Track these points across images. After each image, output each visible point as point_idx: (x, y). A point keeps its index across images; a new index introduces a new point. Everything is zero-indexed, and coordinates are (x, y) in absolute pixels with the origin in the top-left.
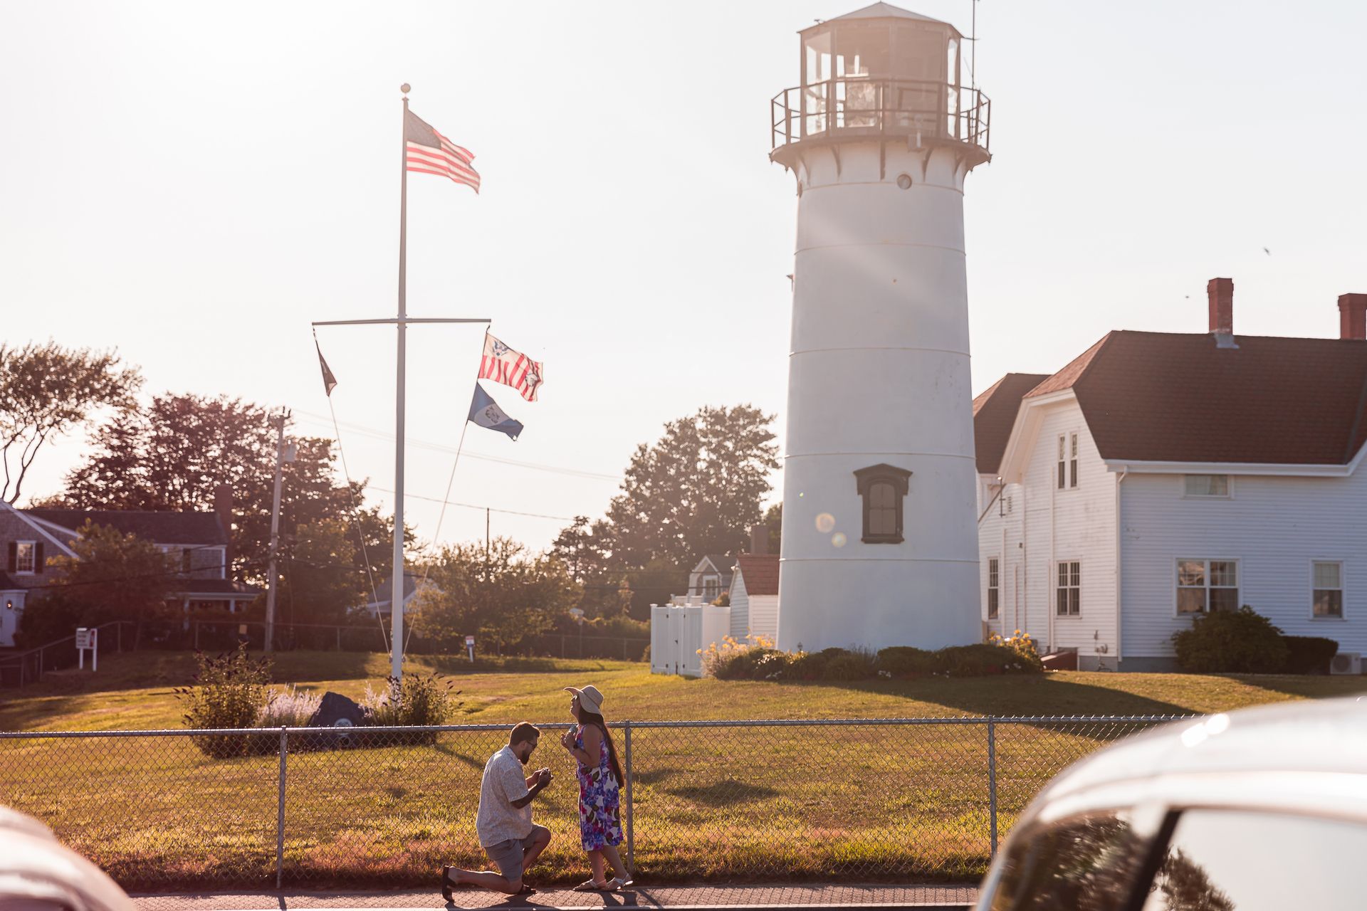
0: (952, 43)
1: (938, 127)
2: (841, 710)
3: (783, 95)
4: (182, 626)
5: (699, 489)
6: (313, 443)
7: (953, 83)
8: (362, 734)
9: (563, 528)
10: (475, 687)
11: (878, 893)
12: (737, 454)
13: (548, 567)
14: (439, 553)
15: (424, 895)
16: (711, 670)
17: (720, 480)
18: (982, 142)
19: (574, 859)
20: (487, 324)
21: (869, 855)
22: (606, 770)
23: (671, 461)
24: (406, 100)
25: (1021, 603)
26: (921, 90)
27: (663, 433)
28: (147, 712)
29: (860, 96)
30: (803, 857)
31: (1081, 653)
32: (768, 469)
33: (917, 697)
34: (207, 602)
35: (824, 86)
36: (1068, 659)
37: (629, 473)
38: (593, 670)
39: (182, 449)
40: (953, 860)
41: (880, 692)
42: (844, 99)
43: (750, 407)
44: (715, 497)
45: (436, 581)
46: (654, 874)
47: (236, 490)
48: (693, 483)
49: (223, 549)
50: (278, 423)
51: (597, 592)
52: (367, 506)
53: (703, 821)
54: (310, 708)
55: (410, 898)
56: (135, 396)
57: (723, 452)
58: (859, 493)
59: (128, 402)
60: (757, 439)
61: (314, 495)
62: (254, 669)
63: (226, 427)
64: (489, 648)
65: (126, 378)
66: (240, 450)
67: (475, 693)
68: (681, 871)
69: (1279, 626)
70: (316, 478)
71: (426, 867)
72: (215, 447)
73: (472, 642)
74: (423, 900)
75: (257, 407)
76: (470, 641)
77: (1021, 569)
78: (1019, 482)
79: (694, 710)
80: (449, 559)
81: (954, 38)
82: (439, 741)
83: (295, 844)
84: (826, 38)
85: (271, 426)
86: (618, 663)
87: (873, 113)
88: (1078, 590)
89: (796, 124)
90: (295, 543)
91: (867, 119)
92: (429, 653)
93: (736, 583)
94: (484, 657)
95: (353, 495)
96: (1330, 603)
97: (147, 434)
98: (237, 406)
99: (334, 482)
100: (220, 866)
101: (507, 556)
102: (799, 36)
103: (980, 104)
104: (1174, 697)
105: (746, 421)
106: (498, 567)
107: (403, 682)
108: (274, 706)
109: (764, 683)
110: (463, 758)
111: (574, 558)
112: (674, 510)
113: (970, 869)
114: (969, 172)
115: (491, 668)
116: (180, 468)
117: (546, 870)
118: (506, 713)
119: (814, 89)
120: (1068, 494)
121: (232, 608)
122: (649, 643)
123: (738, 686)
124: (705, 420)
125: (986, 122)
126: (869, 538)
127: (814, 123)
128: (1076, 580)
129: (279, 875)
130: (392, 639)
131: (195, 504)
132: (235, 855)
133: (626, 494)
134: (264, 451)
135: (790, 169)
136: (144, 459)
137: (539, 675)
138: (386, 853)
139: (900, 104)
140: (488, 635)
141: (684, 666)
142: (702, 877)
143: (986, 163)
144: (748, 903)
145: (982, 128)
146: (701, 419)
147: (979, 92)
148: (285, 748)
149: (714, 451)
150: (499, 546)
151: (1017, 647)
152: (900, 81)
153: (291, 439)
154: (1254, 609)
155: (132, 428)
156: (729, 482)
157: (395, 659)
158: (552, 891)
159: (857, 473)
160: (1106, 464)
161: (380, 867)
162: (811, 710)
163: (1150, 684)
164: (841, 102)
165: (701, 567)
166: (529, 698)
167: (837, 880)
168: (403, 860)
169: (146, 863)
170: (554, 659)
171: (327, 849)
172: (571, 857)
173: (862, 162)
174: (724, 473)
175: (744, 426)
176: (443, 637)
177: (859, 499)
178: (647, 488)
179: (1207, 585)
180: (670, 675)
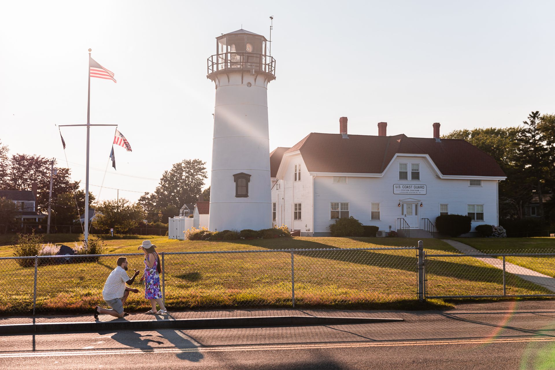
0: (264, 42)
1: (260, 69)
2: (230, 249)
3: (211, 57)
4: (21, 226)
5: (183, 184)
6: (63, 170)
7: (264, 54)
8: (73, 258)
9: (141, 196)
10: (113, 244)
11: (253, 312)
12: (194, 174)
13: (136, 207)
14: (103, 203)
15: (87, 317)
16: (188, 237)
17: (189, 182)
18: (273, 73)
19: (143, 302)
20: (116, 126)
21: (249, 299)
22: (155, 271)
23: (174, 176)
24: (90, 54)
25: (283, 216)
26: (254, 57)
27: (172, 167)
28: (6, 253)
29: (235, 58)
30: (225, 300)
31: (301, 231)
32: (204, 178)
33: (254, 245)
34: (29, 219)
35: (224, 55)
36: (298, 233)
37: (162, 179)
39: (22, 171)
40: (279, 300)
41: (242, 244)
43: (198, 160)
44: (187, 187)
45: (102, 212)
46: (172, 307)
47: (39, 184)
48: (181, 183)
49: (34, 202)
50: (52, 163)
51: (152, 215)
52: (80, 189)
53: (189, 287)
54: (56, 250)
55: (82, 318)
56: (6, 155)
57: (190, 173)
58: (235, 181)
59: (4, 156)
60: (200, 169)
61: (63, 185)
62: (37, 238)
63: (36, 165)
64: (118, 232)
65: (3, 149)
66: (40, 172)
67: (113, 246)
68: (182, 306)
69: (361, 223)
70: (64, 180)
71: (89, 306)
72: (32, 171)
73: (113, 230)
74: (87, 319)
75: (46, 158)
76: (112, 230)
77: (283, 206)
78: (283, 179)
80: (105, 205)
82: (99, 260)
83: (40, 298)
84: (224, 40)
85: (50, 164)
86: (158, 236)
87: (239, 63)
88: (301, 212)
89: (215, 66)
90: (56, 200)
91: (237, 65)
92: (99, 234)
93: (196, 211)
94: (116, 235)
95: (76, 185)
96: (376, 215)
97: (10, 167)
98: (39, 158)
99: (70, 181)
100: (12, 307)
101: (124, 204)
102: (216, 39)
103: (272, 61)
105: (197, 164)
106: (121, 207)
107: (88, 242)
108: (44, 250)
109: (205, 241)
110: (106, 266)
111: (145, 205)
112: (175, 191)
113: (285, 303)
114: (269, 82)
115: (119, 238)
116: (21, 177)
117: (133, 306)
118: (122, 252)
119: (221, 56)
120: (298, 183)
121: (37, 220)
122: (168, 230)
123: (196, 242)
124: (185, 163)
125: (274, 67)
126: (238, 196)
127: (221, 66)
128: (300, 209)
129: (34, 310)
130: (85, 229)
131: (26, 188)
132: (18, 303)
133: (161, 186)
134: (48, 172)
135: (213, 81)
136: (9, 174)
137: (133, 240)
138: (74, 301)
139: (248, 61)
140: (118, 228)
141: (179, 236)
142: (189, 308)
143: (274, 80)
144: (207, 317)
145: (273, 69)
146: (183, 163)
147: (272, 57)
148: (37, 264)
149: (187, 173)
150: (121, 201)
151: (283, 229)
152: (247, 53)
153: (56, 168)
154: (354, 217)
155: (6, 165)
156: (192, 182)
157: (86, 235)
158: (135, 314)
159: (234, 175)
160: (311, 175)
161: (72, 306)
162: (221, 249)
163: (325, 240)
164: (229, 60)
165: (183, 207)
166: (130, 247)
167: (238, 308)
168: (80, 304)
170: (138, 235)
171: (52, 300)
172: (142, 301)
173: (236, 78)
174: (190, 180)
175: (197, 166)
176: (104, 229)
177: (234, 184)
178: (167, 184)
179: (340, 210)
180: (175, 239)
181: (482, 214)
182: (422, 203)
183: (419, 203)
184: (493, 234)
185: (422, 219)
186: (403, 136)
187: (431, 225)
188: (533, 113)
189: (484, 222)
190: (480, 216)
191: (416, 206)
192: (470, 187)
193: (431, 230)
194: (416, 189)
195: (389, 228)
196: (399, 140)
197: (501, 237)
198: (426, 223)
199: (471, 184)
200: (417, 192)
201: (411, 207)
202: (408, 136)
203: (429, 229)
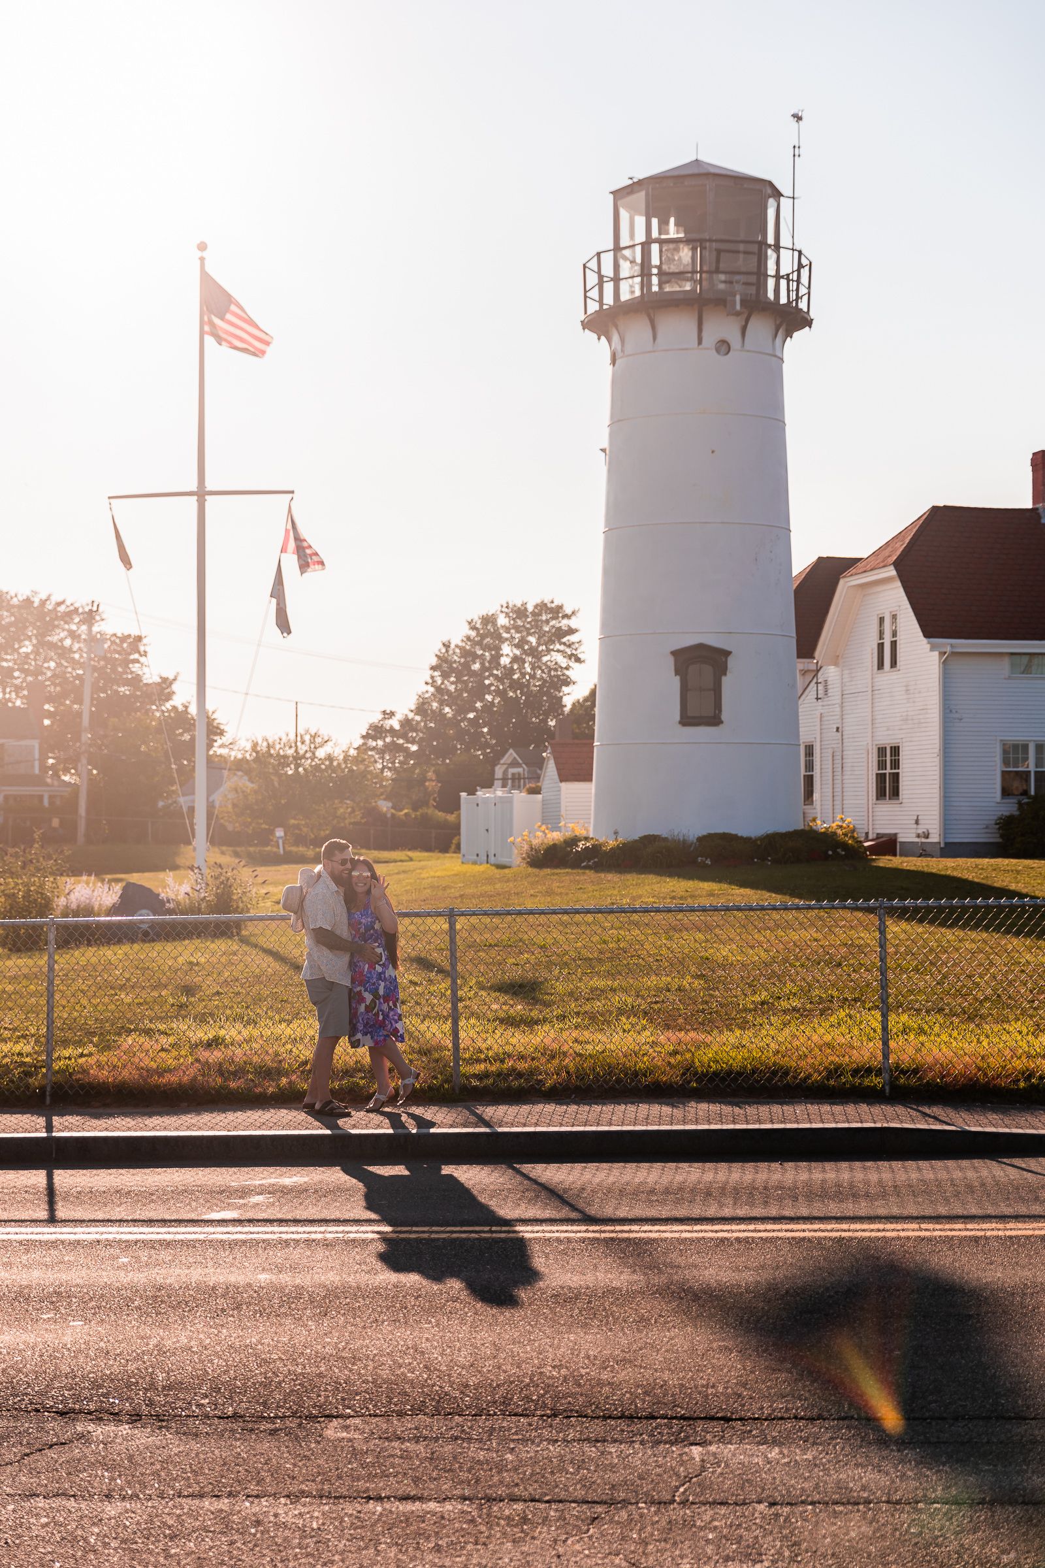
0: (772, 203)
1: (758, 293)
2: (664, 898)
3: (596, 258)
5: (503, 684)
6: (124, 638)
7: (773, 243)
8: (163, 924)
9: (371, 722)
11: (751, 1110)
12: (540, 649)
13: (356, 760)
14: (248, 746)
16: (524, 859)
17: (523, 675)
18: (803, 305)
20: (290, 496)
21: (736, 1066)
23: (475, 657)
24: (202, 259)
25: (839, 789)
26: (738, 252)
27: (466, 629)
29: (676, 258)
30: (656, 1067)
31: (901, 839)
32: (571, 664)
33: (743, 885)
34: (20, 796)
35: (638, 249)
36: (888, 845)
37: (433, 668)
38: (401, 861)
40: (836, 1071)
42: (658, 264)
43: (552, 602)
44: (519, 692)
45: (246, 774)
46: (485, 1087)
47: (48, 685)
48: (497, 678)
49: (36, 744)
50: (90, 616)
51: (405, 786)
52: (177, 701)
53: (537, 1022)
54: (109, 899)
55: (199, 1118)
57: (526, 647)
58: (677, 672)
60: (560, 634)
61: (124, 690)
62: (50, 858)
63: (38, 624)
64: (300, 840)
66: (52, 646)
68: (515, 1084)
70: (127, 673)
71: (219, 1080)
72: (27, 643)
74: (213, 1121)
75: (68, 603)
76: (279, 833)
77: (838, 754)
78: (836, 664)
79: (508, 899)
80: (257, 752)
81: (774, 197)
82: (244, 933)
83: (66, 1053)
84: (640, 197)
85: (82, 622)
86: (426, 854)
87: (690, 275)
88: (898, 774)
89: (609, 288)
90: (104, 736)
91: (684, 283)
93: (548, 770)
94: (294, 849)
95: (164, 688)
98: (48, 602)
99: (145, 677)
101: (316, 748)
102: (612, 196)
103: (800, 266)
104: (1010, 882)
105: (550, 616)
106: (306, 759)
107: (206, 871)
108: (73, 897)
109: (580, 871)
111: (381, 752)
112: (478, 705)
113: (857, 1081)
114: (789, 339)
115: (302, 860)
117: (358, 1083)
119: (627, 253)
120: (888, 677)
121: (46, 802)
122: (459, 834)
123: (553, 874)
124: (507, 615)
125: (807, 286)
126: (688, 720)
127: (628, 288)
128: (896, 764)
129: (48, 1089)
130: (196, 831)
131: (9, 700)
133: (432, 690)
134: (76, 646)
135: (603, 338)
138: (172, 1062)
139: (717, 268)
140: (297, 827)
141: (495, 855)
142: (540, 1091)
143: (807, 328)
145: (803, 291)
146: (503, 614)
147: (800, 253)
148: (53, 942)
149: (517, 646)
150: (307, 738)
151: (839, 831)
152: (716, 241)
153: (101, 635)
156: (533, 676)
157: (201, 849)
159: (674, 653)
160: (929, 643)
161: (163, 1081)
162: (634, 899)
163: (982, 869)
164: (656, 267)
165: (506, 759)
167: (701, 1095)
168: (192, 1072)
171: (103, 1059)
173: (678, 328)
174: (528, 668)
175: (547, 622)
176: (253, 829)
177: (677, 680)
178: (452, 683)
179: (1032, 768)
180: (481, 864)
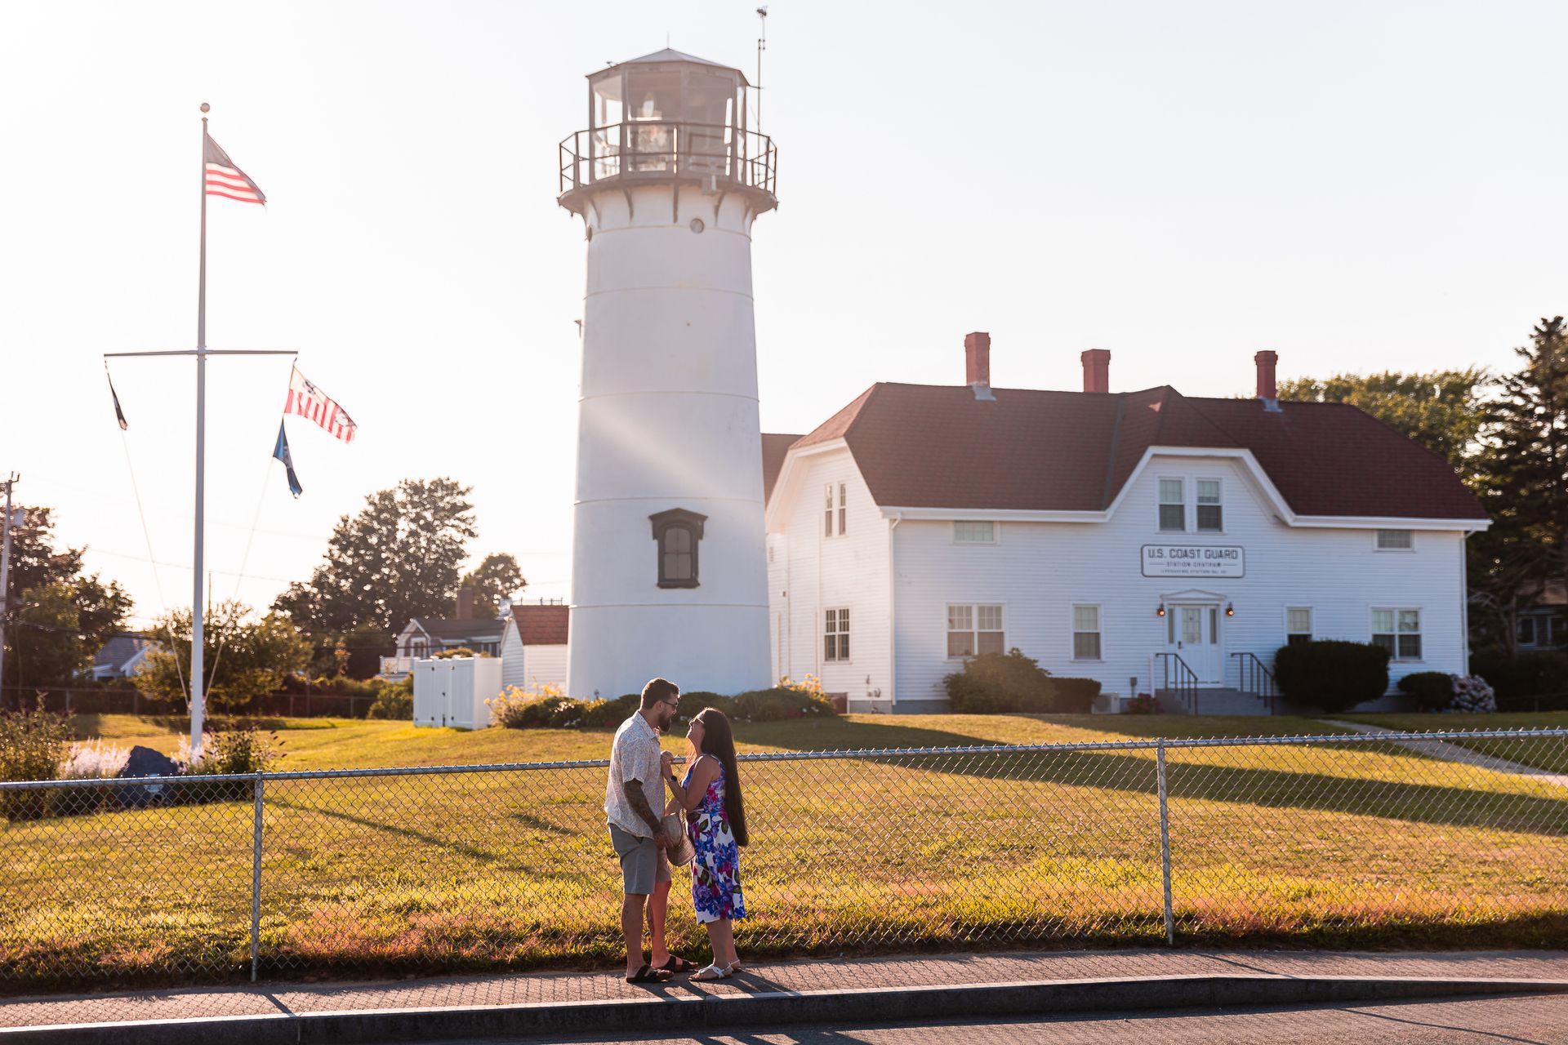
0: (740, 89)
3: (574, 138)
5: (399, 557)
7: (740, 127)
9: (279, 593)
12: (436, 523)
16: (502, 720)
17: (419, 548)
18: (770, 188)
20: (293, 356)
22: (717, 818)
23: (372, 531)
24: (205, 120)
25: (785, 650)
26: (704, 136)
27: (363, 505)
31: (851, 698)
32: (465, 538)
37: (333, 542)
43: (448, 480)
44: (414, 565)
45: (162, 643)
48: (393, 552)
50: (9, 487)
52: (85, 573)
54: (117, 763)
57: (422, 522)
58: (655, 537)
60: (455, 509)
61: (34, 561)
62: (54, 722)
69: (1045, 668)
70: (36, 545)
71: (448, 949)
77: (785, 617)
81: (741, 85)
84: (617, 81)
87: (666, 156)
88: (847, 636)
89: (584, 167)
90: (21, 606)
91: (660, 163)
93: (510, 634)
95: (72, 562)
96: (1088, 645)
99: (53, 549)
100: (172, 954)
101: (236, 618)
102: (587, 80)
103: (767, 153)
105: (445, 492)
106: (227, 628)
108: (78, 763)
109: (564, 731)
112: (375, 577)
113: (1141, 929)
114: (756, 219)
117: (606, 947)
119: (600, 134)
120: (836, 541)
124: (404, 491)
125: (773, 168)
126: (665, 583)
127: (602, 168)
128: (845, 626)
130: (192, 690)
132: (185, 940)
133: (329, 563)
135: (577, 214)
139: (690, 150)
141: (453, 718)
143: (773, 210)
145: (771, 174)
146: (401, 491)
147: (766, 138)
149: (412, 520)
150: (229, 608)
151: (809, 690)
152: (689, 124)
154: (1023, 652)
156: (428, 550)
159: (653, 518)
160: (881, 510)
165: (410, 628)
169: (70, 954)
170: (284, 719)
173: (654, 205)
174: (424, 543)
175: (442, 498)
176: (172, 698)
177: (655, 544)
178: (350, 556)
179: (975, 629)
180: (437, 727)
181: (1416, 639)
182: (1230, 604)
183: (1222, 603)
184: (1453, 703)
185: (1233, 655)
186: (1167, 393)
187: (1262, 675)
188: (1545, 321)
189: (1423, 662)
190: (1412, 646)
191: (1214, 613)
192: (1378, 552)
193: (1262, 690)
194: (1212, 560)
195: (1129, 684)
196: (1155, 403)
197: (1480, 710)
198: (1247, 671)
199: (1382, 544)
200: (1217, 569)
201: (1196, 618)
202: (1185, 394)
203: (1255, 687)
